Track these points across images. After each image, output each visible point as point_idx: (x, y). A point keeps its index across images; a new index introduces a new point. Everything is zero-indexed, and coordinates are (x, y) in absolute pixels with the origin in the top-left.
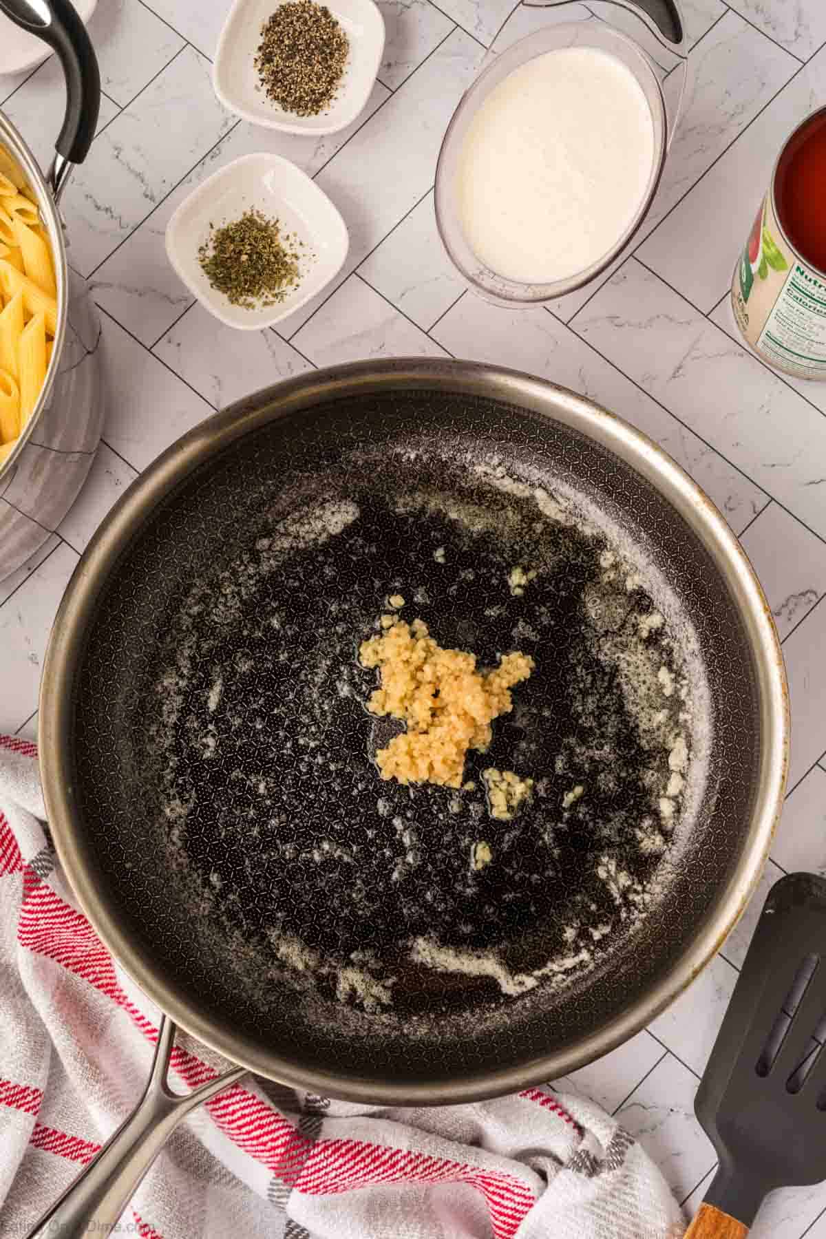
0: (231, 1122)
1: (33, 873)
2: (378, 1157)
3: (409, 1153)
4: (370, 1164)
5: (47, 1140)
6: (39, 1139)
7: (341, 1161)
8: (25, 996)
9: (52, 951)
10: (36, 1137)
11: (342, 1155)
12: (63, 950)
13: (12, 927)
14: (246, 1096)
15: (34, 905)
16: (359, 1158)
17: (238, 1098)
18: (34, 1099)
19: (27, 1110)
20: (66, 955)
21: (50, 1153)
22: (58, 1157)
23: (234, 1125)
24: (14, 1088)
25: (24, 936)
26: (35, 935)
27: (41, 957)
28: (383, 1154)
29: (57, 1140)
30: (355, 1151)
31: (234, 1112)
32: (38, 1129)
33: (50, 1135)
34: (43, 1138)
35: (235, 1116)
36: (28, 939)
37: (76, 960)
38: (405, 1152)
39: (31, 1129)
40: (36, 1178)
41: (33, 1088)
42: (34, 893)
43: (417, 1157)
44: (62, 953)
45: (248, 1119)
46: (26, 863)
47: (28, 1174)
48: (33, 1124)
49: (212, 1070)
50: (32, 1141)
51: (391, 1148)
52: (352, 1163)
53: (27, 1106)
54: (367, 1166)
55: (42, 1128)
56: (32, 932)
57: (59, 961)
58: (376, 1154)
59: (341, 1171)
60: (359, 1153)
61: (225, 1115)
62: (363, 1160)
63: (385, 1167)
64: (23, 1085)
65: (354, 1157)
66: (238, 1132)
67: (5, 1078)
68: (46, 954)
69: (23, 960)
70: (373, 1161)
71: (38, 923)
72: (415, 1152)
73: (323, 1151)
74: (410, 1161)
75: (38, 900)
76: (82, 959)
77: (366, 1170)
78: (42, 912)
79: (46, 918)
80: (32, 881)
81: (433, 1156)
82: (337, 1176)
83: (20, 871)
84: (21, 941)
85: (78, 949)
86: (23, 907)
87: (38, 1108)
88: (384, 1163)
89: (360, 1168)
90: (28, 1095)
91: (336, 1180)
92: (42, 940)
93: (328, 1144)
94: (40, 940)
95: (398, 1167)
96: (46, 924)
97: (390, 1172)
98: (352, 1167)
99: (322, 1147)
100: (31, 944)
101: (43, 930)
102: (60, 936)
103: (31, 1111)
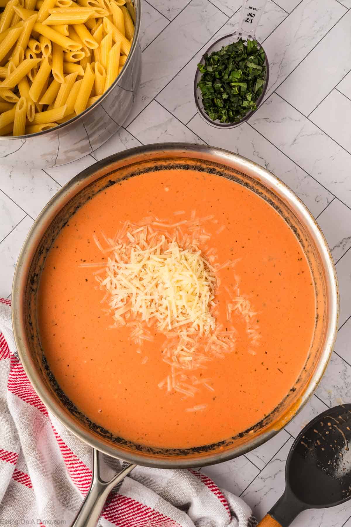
0: (79, 481)
1: (15, 358)
2: (140, 509)
3: (154, 510)
4: (136, 511)
5: (19, 477)
6: (16, 476)
7: (124, 506)
8: (9, 413)
9: (21, 395)
10: (15, 475)
11: (125, 504)
12: (26, 395)
13: (5, 382)
14: (88, 471)
15: (15, 372)
16: (132, 507)
17: (84, 471)
18: (14, 457)
19: (11, 462)
20: (27, 398)
21: (20, 483)
22: (24, 485)
23: (81, 483)
24: (6, 452)
25: (10, 386)
26: (15, 386)
27: (16, 397)
28: (143, 508)
29: (23, 477)
30: (131, 504)
31: (82, 477)
32: (16, 472)
33: (21, 475)
35: (82, 479)
36: (11, 387)
37: (31, 400)
38: (152, 509)
39: (13, 471)
40: (14, 495)
41: (14, 453)
42: (16, 367)
43: (157, 513)
44: (26, 397)
45: (87, 481)
46: (12, 354)
47: (11, 493)
48: (14, 469)
49: (76, 457)
50: (13, 477)
51: (147, 506)
52: (128, 509)
54: (134, 511)
56: (13, 384)
57: (24, 400)
58: (140, 507)
59: (123, 511)
60: (133, 505)
61: (78, 478)
62: (133, 508)
63: (142, 514)
64: (9, 451)
65: (130, 506)
66: (81, 486)
67: (2, 448)
68: (19, 396)
69: (9, 397)
70: (138, 510)
71: (17, 380)
72: (156, 510)
73: (118, 500)
74: (153, 514)
75: (17, 370)
76: (34, 399)
77: (134, 513)
78: (19, 375)
79: (21, 378)
80: (15, 362)
81: (163, 514)
82: (121, 513)
83: (9, 357)
84: (8, 388)
85: (33, 394)
86: (10, 373)
87: (16, 462)
88: (142, 512)
89: (132, 512)
90: (12, 456)
91: (120, 515)
92: (18, 389)
93: (120, 497)
94: (16, 388)
95: (148, 515)
96: (20, 381)
97: (144, 516)
98: (128, 511)
99: (117, 498)
100: (13, 390)
101: (18, 384)
102: (26, 387)
103: (13, 463)
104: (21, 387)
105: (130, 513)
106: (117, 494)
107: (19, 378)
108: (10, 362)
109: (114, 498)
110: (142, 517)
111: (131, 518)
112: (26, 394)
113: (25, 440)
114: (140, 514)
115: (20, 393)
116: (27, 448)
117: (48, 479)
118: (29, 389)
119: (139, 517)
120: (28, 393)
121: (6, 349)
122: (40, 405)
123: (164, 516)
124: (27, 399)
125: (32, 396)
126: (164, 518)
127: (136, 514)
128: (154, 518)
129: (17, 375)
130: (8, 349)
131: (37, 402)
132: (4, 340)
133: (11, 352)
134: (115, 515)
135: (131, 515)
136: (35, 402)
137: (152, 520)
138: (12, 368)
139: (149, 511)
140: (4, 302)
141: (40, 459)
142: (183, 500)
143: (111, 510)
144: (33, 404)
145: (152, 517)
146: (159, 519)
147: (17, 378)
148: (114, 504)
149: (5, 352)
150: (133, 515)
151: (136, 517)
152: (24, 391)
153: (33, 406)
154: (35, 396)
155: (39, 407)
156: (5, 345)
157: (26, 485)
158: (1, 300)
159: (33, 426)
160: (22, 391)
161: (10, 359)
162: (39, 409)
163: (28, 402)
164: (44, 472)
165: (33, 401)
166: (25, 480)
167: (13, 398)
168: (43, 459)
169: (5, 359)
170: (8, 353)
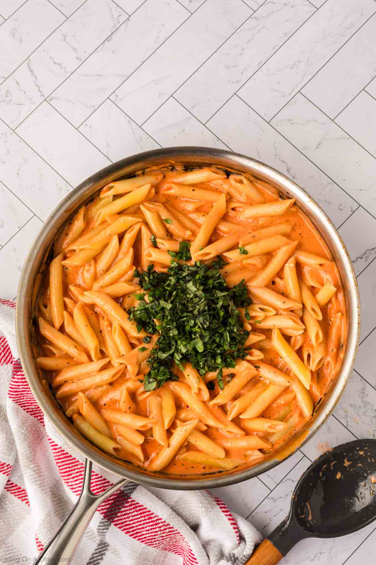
1: (18, 365)
2: (151, 518)
3: (165, 522)
5: (12, 489)
6: (8, 488)
7: (136, 513)
8: (7, 421)
9: (22, 404)
10: (7, 486)
11: (136, 511)
12: (27, 405)
13: (6, 389)
15: (18, 379)
18: (8, 469)
19: (4, 473)
20: (27, 407)
21: (12, 495)
25: (11, 393)
26: (16, 393)
27: (16, 405)
28: (154, 517)
29: (16, 489)
30: (141, 511)
32: (9, 483)
33: (14, 486)
34: (11, 487)
36: (13, 395)
37: (32, 410)
38: (163, 521)
39: (5, 482)
40: (5, 506)
41: (7, 464)
42: (18, 374)
43: (168, 525)
46: (15, 360)
48: (6, 480)
50: (5, 488)
51: (158, 516)
52: (139, 516)
53: (4, 472)
54: (145, 520)
55: (11, 482)
56: (15, 392)
57: (24, 410)
58: (151, 516)
59: (134, 518)
60: (144, 513)
62: (144, 516)
64: (3, 461)
65: (141, 514)
68: (19, 405)
69: (9, 405)
70: (149, 519)
71: (19, 387)
72: (167, 522)
73: (130, 506)
74: (164, 525)
75: (20, 377)
76: (35, 409)
77: (145, 522)
78: (22, 382)
79: (23, 385)
80: (18, 368)
82: (132, 520)
83: (12, 363)
84: (9, 395)
85: (33, 404)
86: (12, 380)
87: (9, 473)
88: (153, 521)
89: (143, 520)
90: (5, 467)
91: (131, 522)
92: (19, 397)
93: (133, 503)
94: (18, 396)
95: (158, 526)
96: (22, 388)
97: (155, 527)
98: (139, 518)
99: (130, 504)
100: (14, 398)
101: (20, 391)
102: (27, 396)
103: (6, 474)
104: (23, 395)
105: (141, 521)
107: (21, 385)
108: (13, 368)
109: (126, 503)
110: (152, 527)
111: (142, 526)
112: (27, 403)
113: (23, 451)
114: (151, 524)
115: (21, 402)
116: (25, 460)
117: (45, 493)
118: (30, 398)
119: (150, 526)
120: (29, 402)
121: (9, 354)
122: (40, 416)
123: (174, 529)
124: (27, 409)
125: (33, 405)
126: (174, 531)
127: (147, 523)
128: (164, 530)
129: (20, 382)
130: (10, 355)
131: (38, 413)
132: (7, 345)
133: (14, 358)
134: (126, 522)
135: (141, 523)
136: (36, 413)
137: (162, 532)
138: (15, 375)
139: (160, 522)
140: (9, 305)
141: (38, 472)
142: (193, 520)
143: (123, 515)
144: (33, 414)
145: (162, 528)
146: (169, 532)
147: (19, 386)
148: (126, 509)
149: (7, 357)
150: (144, 524)
151: (147, 527)
152: (25, 400)
153: (32, 417)
154: (35, 406)
155: (39, 418)
156: (8, 350)
157: (19, 498)
159: (32, 437)
160: (23, 400)
161: (12, 365)
162: (38, 420)
163: (28, 412)
164: (41, 486)
165: (34, 411)
166: (18, 492)
167: (14, 406)
168: (41, 472)
169: (7, 365)
170: (10, 359)
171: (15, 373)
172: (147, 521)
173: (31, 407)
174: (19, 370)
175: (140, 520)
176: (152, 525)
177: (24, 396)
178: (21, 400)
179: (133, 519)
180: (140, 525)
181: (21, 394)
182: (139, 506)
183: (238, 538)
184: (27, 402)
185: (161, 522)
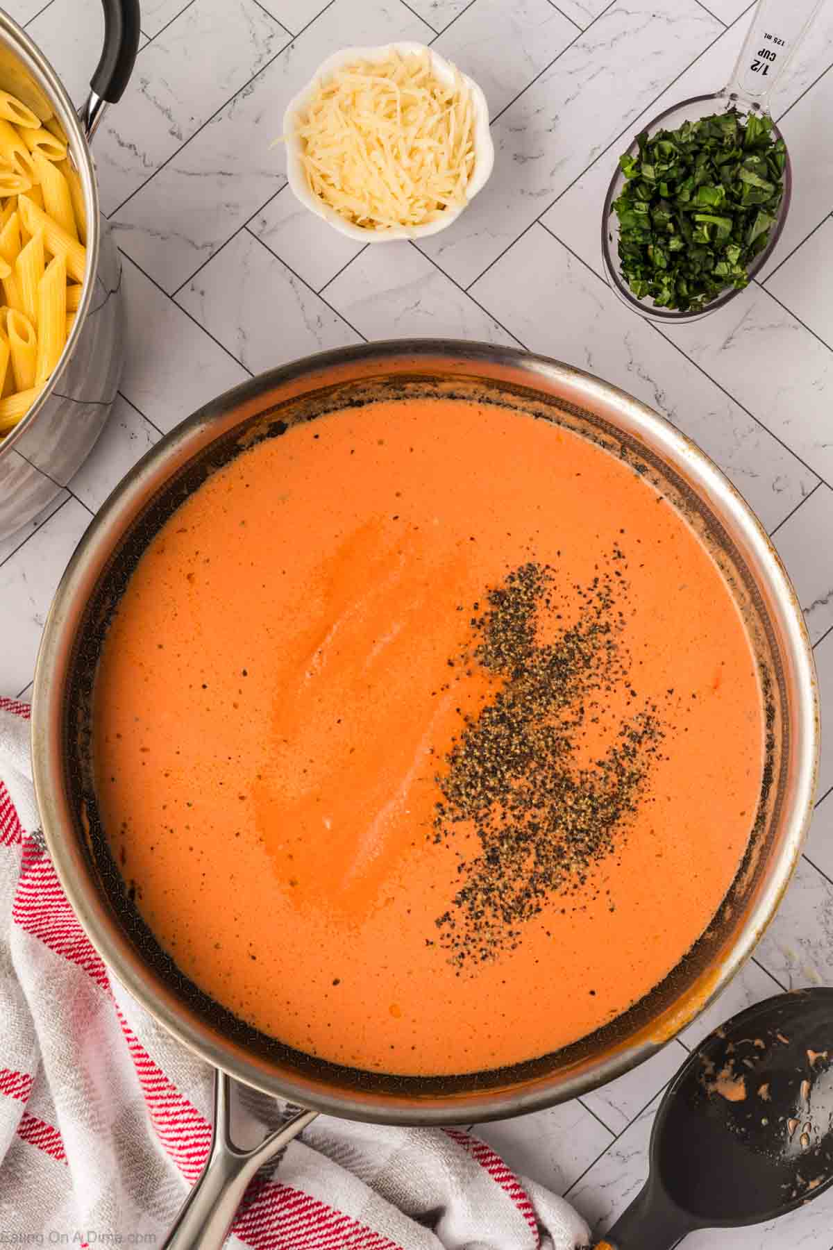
0: (181, 1148)
1: (35, 845)
2: (325, 1218)
3: (357, 1223)
4: (314, 1223)
5: (34, 1132)
6: (26, 1131)
7: (287, 1212)
8: (15, 977)
9: (45, 935)
10: (24, 1128)
11: (289, 1206)
12: (56, 936)
13: (9, 901)
14: (202, 1125)
15: (34, 879)
16: (305, 1214)
17: (193, 1124)
18: (24, 1085)
19: (16, 1096)
20: (58, 941)
21: (35, 1147)
22: (44, 1152)
23: (184, 1152)
24: (4, 1072)
25: (19, 912)
26: (30, 912)
27: (33, 939)
28: (331, 1216)
29: (44, 1133)
30: (302, 1206)
31: (187, 1138)
32: (26, 1120)
33: (38, 1126)
34: (31, 1129)
35: (187, 1143)
36: (22, 915)
37: (68, 947)
38: (353, 1221)
39: (19, 1117)
40: (19, 1175)
41: (23, 1074)
42: (34, 867)
43: (364, 1230)
44: (55, 939)
45: (200, 1149)
46: (27, 835)
47: (11, 1169)
48: (22, 1112)
49: (174, 1089)
50: (20, 1132)
51: (340, 1213)
52: (296, 1217)
53: (16, 1092)
54: (310, 1224)
55: (30, 1118)
56: (27, 909)
57: (52, 947)
58: (324, 1214)
59: (284, 1222)
60: (306, 1208)
61: (177, 1139)
62: (309, 1217)
63: (329, 1230)
64: (13, 1070)
65: (300, 1211)
66: (185, 1160)
68: (39, 937)
69: (17, 940)
70: (319, 1221)
71: (36, 899)
72: (363, 1224)
73: (271, 1196)
74: (356, 1232)
75: (38, 874)
76: (76, 946)
77: (310, 1229)
78: (42, 887)
79: (45, 894)
80: (33, 854)
81: (380, 1233)
82: (279, 1227)
83: (19, 841)
84: (15, 917)
85: (72, 934)
86: (21, 881)
87: (27, 1095)
88: (329, 1226)
89: (304, 1225)
90: (18, 1080)
91: (277, 1232)
92: (37, 920)
93: (278, 1190)
94: (34, 919)
95: (342, 1234)
96: (44, 900)
97: (333, 1237)
98: (296, 1222)
99: (271, 1192)
100: (25, 922)
101: (40, 908)
102: (57, 917)
103: (20, 1098)
104: (47, 915)
105: (300, 1228)
106: (270, 1181)
107: (42, 894)
108: (21, 854)
109: (263, 1192)
110: (328, 1239)
111: (302, 1239)
112: (56, 932)
113: (51, 1042)
114: (324, 1232)
115: (42, 930)
116: (57, 1063)
117: (104, 1138)
118: (64, 921)
119: (321, 1237)
120: (62, 929)
121: (12, 822)
122: (90, 959)
123: (380, 1238)
124: (59, 945)
125: (71, 937)
126: (381, 1241)
127: (315, 1231)
128: (356, 1241)
129: (37, 887)
130: (15, 823)
131: (84, 954)
132: (8, 801)
133: (24, 831)
134: (265, 1231)
135: (302, 1232)
136: (78, 953)
137: (351, 1247)
138: (26, 870)
139: (346, 1225)
140: (11, 709)
141: (87, 1089)
142: (428, 1201)
143: (255, 1219)
144: (73, 957)
145: (352, 1239)
147: (36, 895)
148: (264, 1204)
149: (8, 829)
150: (307, 1233)
151: (315, 1239)
152: (51, 925)
153: (71, 963)
154: (77, 937)
155: (87, 964)
156: (8, 813)
157: (50, 1152)
158: (3, 703)
159: (72, 1010)
160: (48, 926)
161: (20, 846)
162: (85, 969)
163: (59, 952)
164: (94, 1122)
165: (74, 949)
166: (48, 1139)
167: (27, 941)
168: (94, 1090)
169: (8, 848)
170: (15, 832)
171: (26, 866)
172: (315, 1227)
173: (67, 940)
174: (35, 858)
175: (297, 1225)
176: (328, 1235)
177: (49, 918)
178: (44, 927)
179: (281, 1224)
180: (299, 1236)
181: (42, 913)
182: (295, 1195)
183: (537, 1236)
184: (57, 929)
185: (348, 1225)
